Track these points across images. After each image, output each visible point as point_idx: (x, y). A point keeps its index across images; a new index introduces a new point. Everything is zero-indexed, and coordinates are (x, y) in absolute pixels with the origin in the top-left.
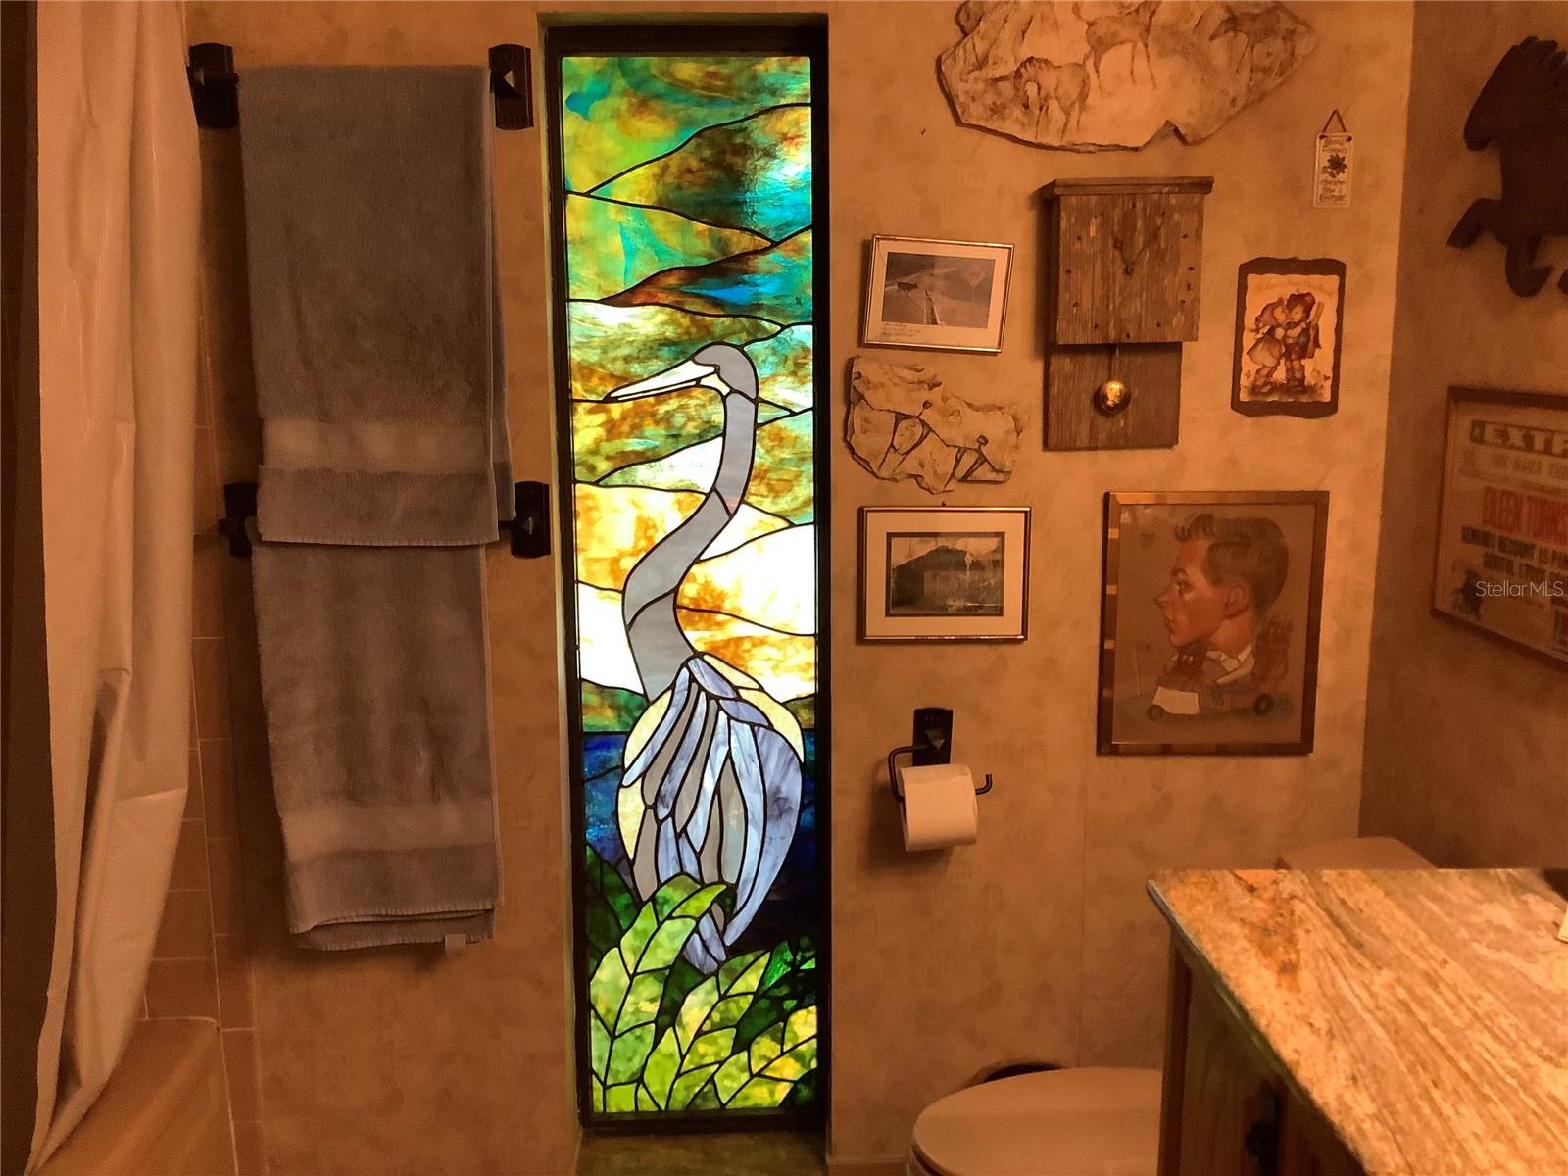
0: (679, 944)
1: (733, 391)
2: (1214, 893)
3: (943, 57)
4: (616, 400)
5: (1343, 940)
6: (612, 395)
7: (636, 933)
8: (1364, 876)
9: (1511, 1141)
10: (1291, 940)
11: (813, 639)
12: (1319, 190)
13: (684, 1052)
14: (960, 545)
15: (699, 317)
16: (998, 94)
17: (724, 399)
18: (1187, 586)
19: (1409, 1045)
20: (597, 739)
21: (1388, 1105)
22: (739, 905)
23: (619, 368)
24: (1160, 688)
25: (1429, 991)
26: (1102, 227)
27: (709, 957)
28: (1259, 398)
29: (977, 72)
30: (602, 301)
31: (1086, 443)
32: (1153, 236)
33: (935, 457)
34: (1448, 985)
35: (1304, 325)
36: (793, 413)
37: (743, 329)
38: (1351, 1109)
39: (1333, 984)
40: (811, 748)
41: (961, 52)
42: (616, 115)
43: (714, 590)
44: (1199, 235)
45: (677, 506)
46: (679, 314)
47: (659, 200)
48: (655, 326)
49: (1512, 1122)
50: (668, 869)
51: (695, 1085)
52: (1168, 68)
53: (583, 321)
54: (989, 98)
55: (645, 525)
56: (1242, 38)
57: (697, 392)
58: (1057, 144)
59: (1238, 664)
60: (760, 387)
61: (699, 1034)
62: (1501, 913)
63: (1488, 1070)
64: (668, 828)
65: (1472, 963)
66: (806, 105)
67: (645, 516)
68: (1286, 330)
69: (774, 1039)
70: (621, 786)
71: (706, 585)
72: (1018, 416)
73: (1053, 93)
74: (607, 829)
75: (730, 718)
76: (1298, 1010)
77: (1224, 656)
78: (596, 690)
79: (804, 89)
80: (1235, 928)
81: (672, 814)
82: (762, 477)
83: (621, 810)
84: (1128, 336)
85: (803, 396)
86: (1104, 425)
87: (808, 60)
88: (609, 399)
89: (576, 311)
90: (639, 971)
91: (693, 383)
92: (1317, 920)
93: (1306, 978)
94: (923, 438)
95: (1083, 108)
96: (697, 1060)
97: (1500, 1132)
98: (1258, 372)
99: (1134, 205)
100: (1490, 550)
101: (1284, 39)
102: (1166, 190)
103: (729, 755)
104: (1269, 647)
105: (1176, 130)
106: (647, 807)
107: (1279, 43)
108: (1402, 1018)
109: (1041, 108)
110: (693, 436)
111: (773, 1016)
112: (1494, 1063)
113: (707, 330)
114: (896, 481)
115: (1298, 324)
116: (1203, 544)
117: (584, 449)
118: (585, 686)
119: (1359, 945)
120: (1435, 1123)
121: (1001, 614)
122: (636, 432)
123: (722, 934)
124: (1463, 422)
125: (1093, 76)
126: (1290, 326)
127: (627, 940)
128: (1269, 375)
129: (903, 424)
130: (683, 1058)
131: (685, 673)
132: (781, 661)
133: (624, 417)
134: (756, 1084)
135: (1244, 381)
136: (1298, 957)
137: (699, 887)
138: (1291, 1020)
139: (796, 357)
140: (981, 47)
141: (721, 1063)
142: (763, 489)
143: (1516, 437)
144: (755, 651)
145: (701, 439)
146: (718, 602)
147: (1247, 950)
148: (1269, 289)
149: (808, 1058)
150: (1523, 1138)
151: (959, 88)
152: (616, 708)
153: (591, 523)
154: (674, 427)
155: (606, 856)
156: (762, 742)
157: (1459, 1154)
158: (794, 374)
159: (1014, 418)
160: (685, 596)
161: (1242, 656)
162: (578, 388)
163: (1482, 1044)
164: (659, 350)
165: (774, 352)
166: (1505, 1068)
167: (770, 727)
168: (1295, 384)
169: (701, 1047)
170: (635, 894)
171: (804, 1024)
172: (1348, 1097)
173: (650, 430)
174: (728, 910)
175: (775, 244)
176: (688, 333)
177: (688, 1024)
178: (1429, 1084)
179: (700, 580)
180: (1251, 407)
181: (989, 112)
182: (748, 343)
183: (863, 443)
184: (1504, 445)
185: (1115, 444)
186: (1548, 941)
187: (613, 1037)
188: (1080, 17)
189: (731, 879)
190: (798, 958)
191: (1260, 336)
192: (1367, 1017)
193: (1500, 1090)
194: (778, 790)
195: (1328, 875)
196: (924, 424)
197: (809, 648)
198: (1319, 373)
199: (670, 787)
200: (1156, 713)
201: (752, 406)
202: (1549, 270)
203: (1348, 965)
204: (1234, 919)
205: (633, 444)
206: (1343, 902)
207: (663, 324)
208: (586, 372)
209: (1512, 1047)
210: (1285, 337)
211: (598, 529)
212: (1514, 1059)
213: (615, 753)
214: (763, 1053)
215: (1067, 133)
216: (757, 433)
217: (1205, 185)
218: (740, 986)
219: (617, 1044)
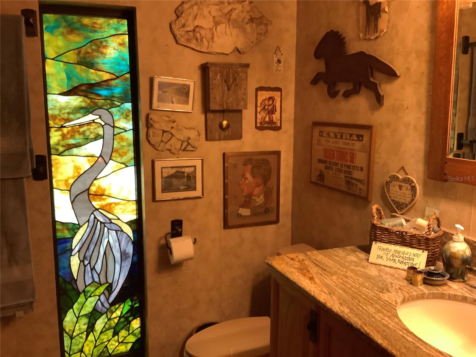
0: (93, 305)
1: (106, 124)
2: (284, 262)
3: (172, 23)
4: (65, 127)
5: (321, 269)
6: (64, 125)
7: (79, 303)
8: (317, 252)
9: (382, 313)
10: (308, 271)
11: (135, 202)
12: (275, 68)
13: (96, 339)
14: (183, 170)
15: (93, 100)
16: (189, 35)
17: (103, 126)
18: (246, 179)
19: (349, 293)
20: (62, 241)
21: (351, 309)
22: (113, 290)
23: (66, 116)
24: (240, 208)
25: (347, 279)
26: (221, 76)
27: (104, 308)
28: (262, 125)
29: (182, 29)
30: (59, 94)
31: (218, 138)
32: (235, 79)
33: (175, 144)
34: (350, 277)
35: (272, 105)
36: (126, 131)
37: (108, 104)
38: (344, 311)
39: (324, 281)
40: (136, 236)
41: (177, 22)
42: (62, 34)
43: (102, 188)
44: (246, 80)
45: (88, 162)
46: (86, 99)
47: (78, 62)
48: (78, 102)
49: (380, 308)
50: (89, 281)
51: (100, 350)
52: (235, 31)
53: (52, 101)
54: (186, 37)
55: (77, 168)
56: (254, 24)
57: (93, 124)
58: (206, 52)
59: (260, 200)
60: (115, 122)
61: (101, 333)
62: (352, 258)
63: (369, 296)
64: (88, 268)
65: (352, 271)
66: (127, 34)
67: (77, 165)
68: (268, 107)
69: (126, 330)
70: (71, 255)
71: (99, 187)
72: (199, 131)
73: (204, 37)
74: (67, 270)
75: (108, 229)
76: (319, 289)
77: (256, 198)
78: (61, 224)
79: (125, 29)
80: (293, 270)
81: (90, 263)
82: (117, 151)
83: (71, 263)
84: (229, 108)
85: (129, 125)
86: (223, 134)
87: (126, 21)
88: (62, 127)
89: (50, 97)
90: (80, 315)
91: (92, 121)
92: (311, 265)
93: (316, 280)
94: (171, 138)
95: (213, 41)
96: (101, 341)
97: (379, 311)
98: (262, 118)
99: (229, 71)
100: (326, 165)
101: (265, 25)
102: (238, 66)
103: (108, 241)
104: (267, 194)
105: (238, 50)
106: (81, 261)
107: (264, 27)
108: (344, 287)
109: (201, 41)
110: (93, 138)
111: (126, 323)
112: (369, 295)
113: (96, 104)
114: (163, 151)
115: (271, 105)
116: (250, 167)
117: (54, 144)
118: (57, 223)
119: (325, 270)
120: (364, 311)
121: (196, 190)
122: (73, 137)
123: (108, 300)
124: (316, 131)
125: (215, 32)
126: (269, 105)
127: (76, 306)
128: (264, 119)
129: (165, 134)
130: (96, 341)
131: (92, 216)
132: (125, 210)
133: (68, 133)
134: (121, 346)
135: (258, 121)
136: (312, 275)
137: (99, 285)
138: (319, 292)
139: (126, 113)
140: (183, 21)
141: (109, 341)
142: (117, 155)
143: (332, 135)
144: (116, 207)
145: (96, 139)
146: (103, 192)
147: (299, 275)
148: (263, 95)
149: (137, 334)
150: (385, 312)
151: (177, 33)
152: (68, 229)
153: (57, 168)
154: (86, 136)
155: (67, 279)
156: (119, 236)
157: (373, 318)
158: (126, 118)
159: (198, 132)
160: (92, 191)
161: (261, 198)
162: (51, 123)
163: (364, 290)
164: (80, 110)
165: (119, 111)
166: (372, 295)
167: (122, 231)
168: (271, 122)
169: (102, 337)
170: (77, 290)
171: (136, 324)
172: (342, 308)
173: (77, 136)
174: (110, 292)
175: (117, 77)
176: (90, 105)
177: (97, 330)
178: (358, 302)
179: (97, 185)
180: (261, 128)
181: (186, 41)
182: (110, 108)
183: (153, 140)
184: (329, 137)
185: (226, 139)
186: (366, 263)
187: (72, 338)
188: (211, 15)
189: (110, 281)
190: (133, 303)
191: (262, 108)
192: (336, 288)
193: (374, 301)
194: (125, 251)
195: (309, 253)
196: (171, 134)
197: (134, 204)
198: (277, 118)
199: (88, 254)
200: (240, 216)
201: (112, 129)
202: (339, 92)
203: (325, 275)
204: (292, 268)
205: (72, 141)
206: (315, 259)
207: (81, 102)
208: (54, 118)
209: (372, 290)
210: (268, 108)
211: (60, 170)
212: (373, 293)
213: (68, 245)
214: (123, 335)
215: (209, 49)
216: (114, 137)
217: (247, 66)
218: (114, 315)
219: (73, 341)
